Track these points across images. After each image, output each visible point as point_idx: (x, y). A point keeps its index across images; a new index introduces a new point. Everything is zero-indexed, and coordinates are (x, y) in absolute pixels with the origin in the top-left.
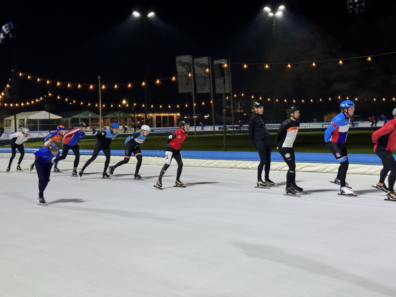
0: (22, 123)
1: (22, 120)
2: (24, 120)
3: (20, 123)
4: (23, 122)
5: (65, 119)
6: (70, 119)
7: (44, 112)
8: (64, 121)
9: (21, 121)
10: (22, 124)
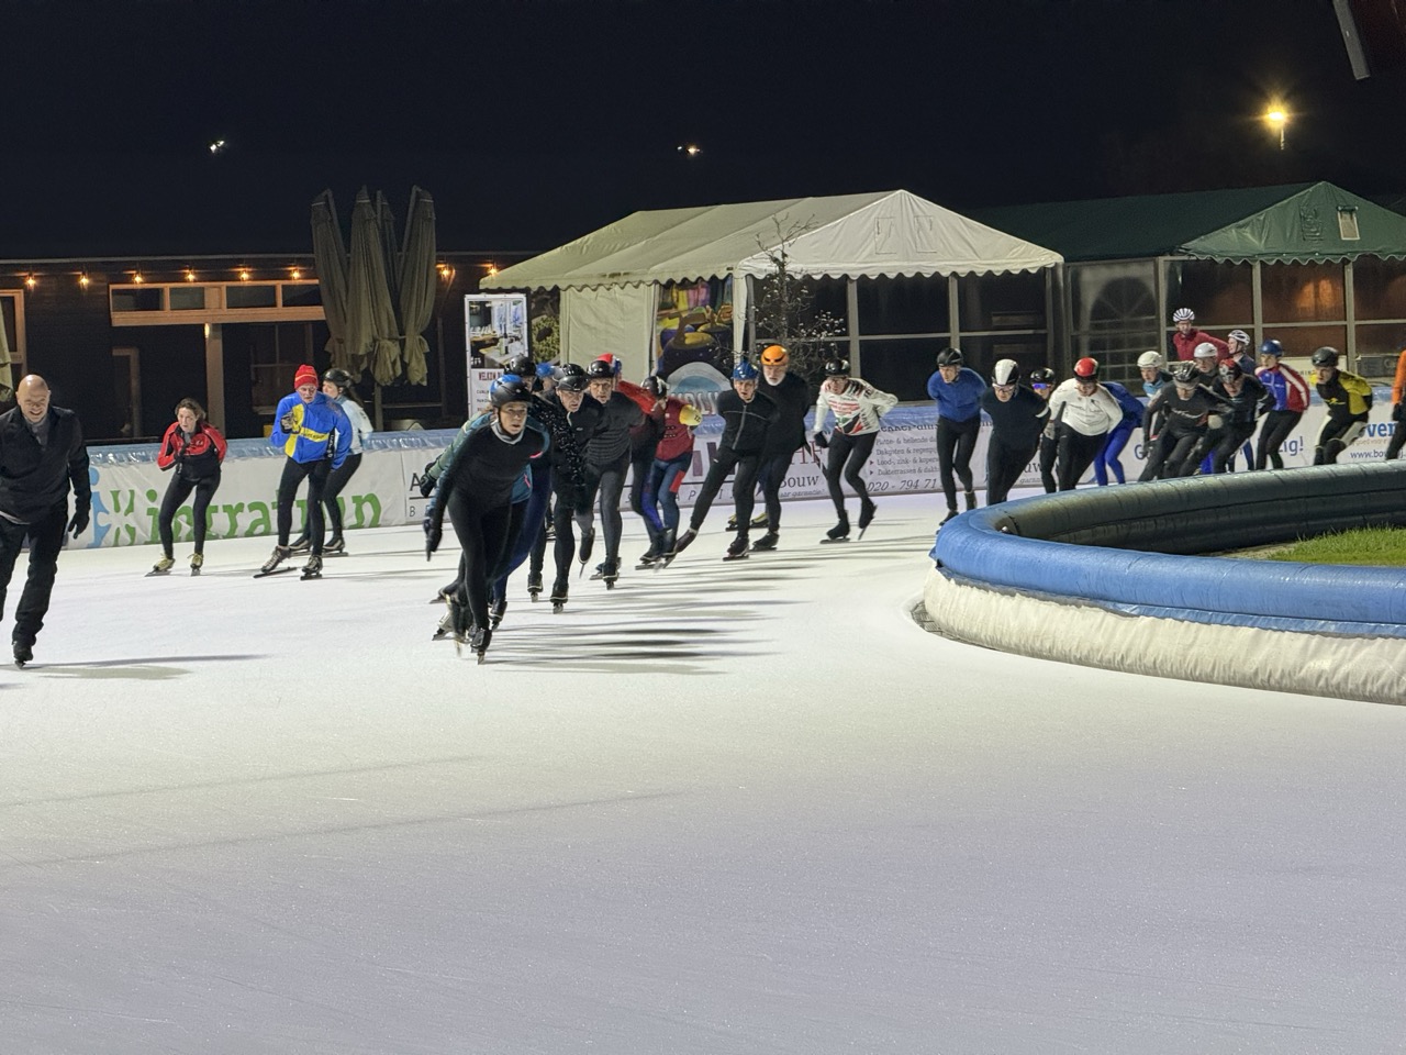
0: (694, 322)
1: (703, 294)
2: (718, 289)
3: (674, 324)
4: (707, 311)
5: (1094, 279)
6: (1172, 274)
7: (900, 204)
8: (1090, 297)
9: (684, 300)
10: (690, 339)
